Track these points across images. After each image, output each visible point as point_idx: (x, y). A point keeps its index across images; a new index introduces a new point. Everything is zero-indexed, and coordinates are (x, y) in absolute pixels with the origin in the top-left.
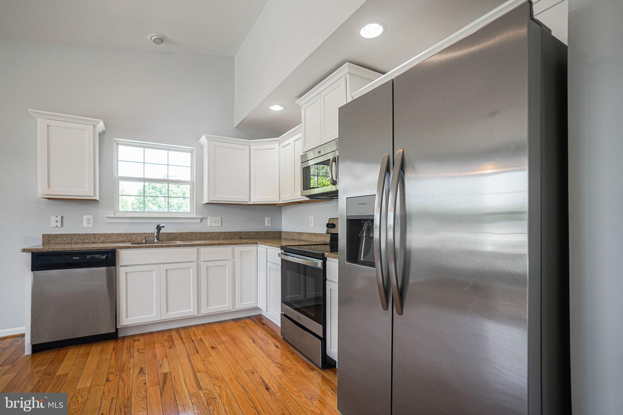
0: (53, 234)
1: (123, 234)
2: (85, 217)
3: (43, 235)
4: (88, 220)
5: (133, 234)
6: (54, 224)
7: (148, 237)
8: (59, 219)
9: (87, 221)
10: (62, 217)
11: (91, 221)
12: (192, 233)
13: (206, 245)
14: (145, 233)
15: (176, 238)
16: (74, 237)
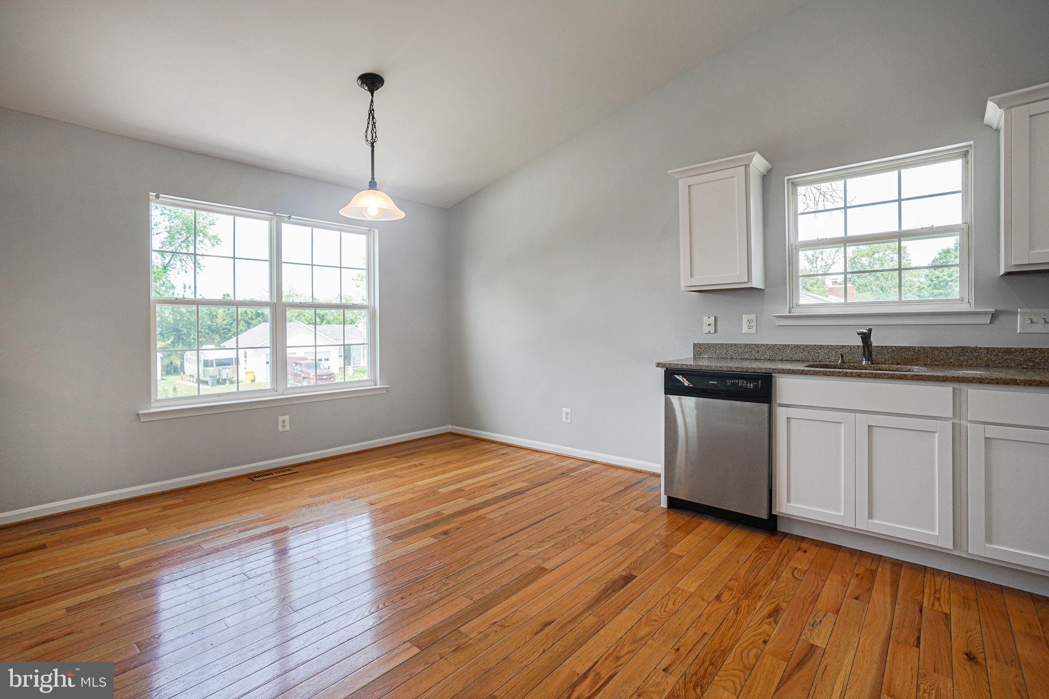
0: (704, 344)
1: (801, 347)
2: (745, 318)
3: (694, 344)
4: (749, 321)
5: (821, 347)
6: (706, 329)
7: (851, 354)
8: (712, 318)
9: (748, 324)
10: (715, 318)
11: (754, 324)
12: (964, 349)
13: (981, 381)
14: (844, 346)
15: (917, 359)
16: (730, 348)
